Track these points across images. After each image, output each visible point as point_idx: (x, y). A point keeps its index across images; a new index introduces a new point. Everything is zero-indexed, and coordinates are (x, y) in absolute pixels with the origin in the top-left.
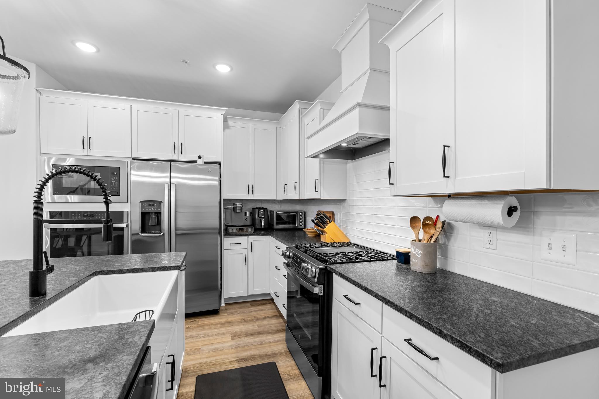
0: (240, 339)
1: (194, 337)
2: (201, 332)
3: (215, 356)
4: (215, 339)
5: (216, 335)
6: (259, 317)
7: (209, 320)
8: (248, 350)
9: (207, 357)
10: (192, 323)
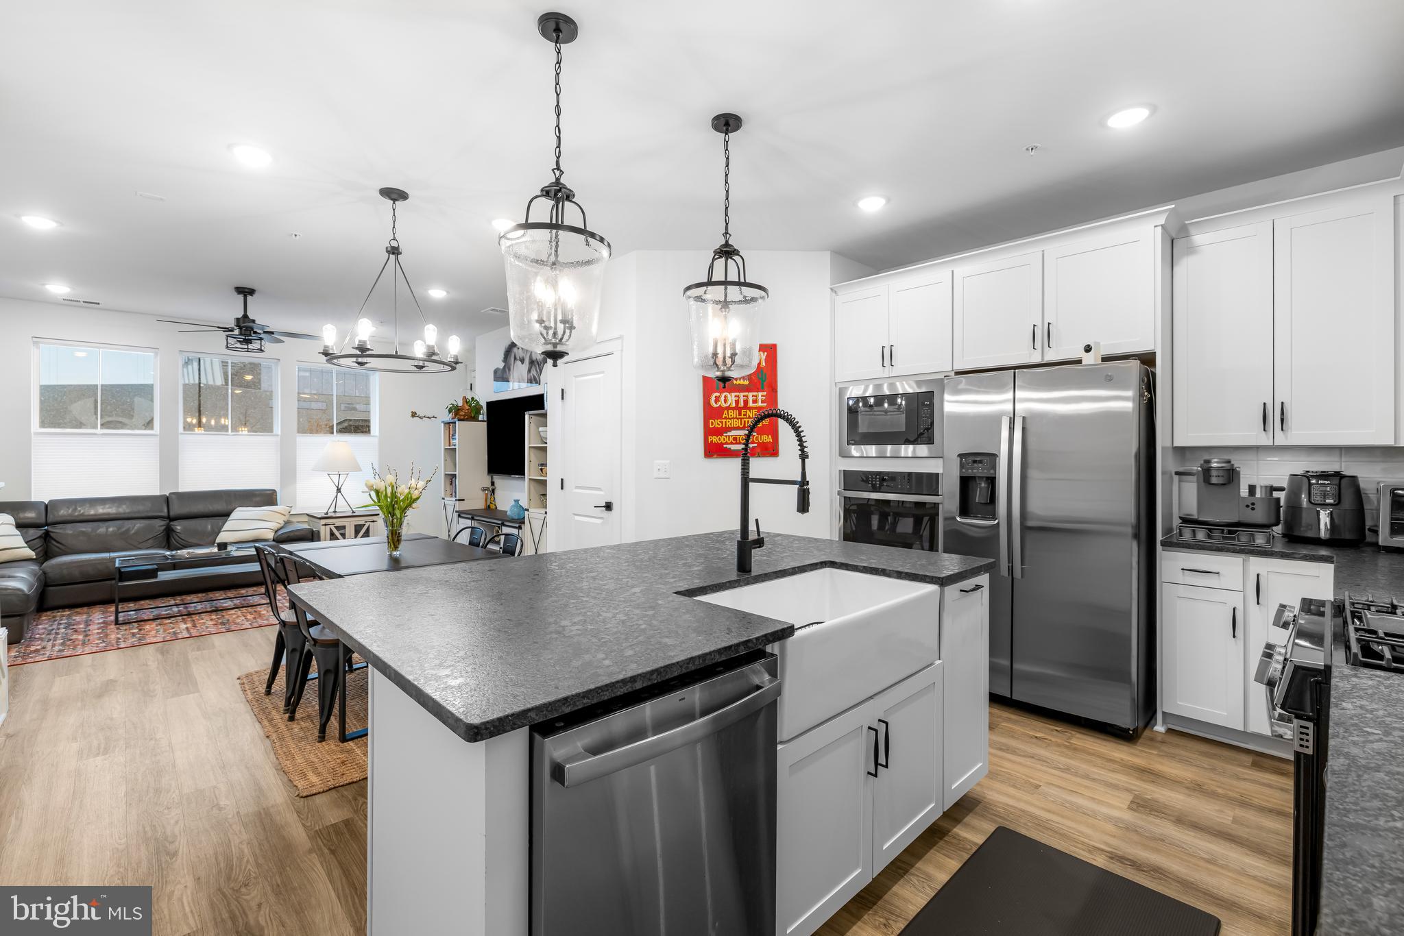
0: (1151, 818)
1: (1042, 760)
2: (1061, 758)
3: (1063, 817)
4: (1086, 787)
5: (1094, 780)
6: (1256, 801)
7: (1100, 744)
8: (1157, 851)
9: (1043, 809)
10: (1055, 733)
